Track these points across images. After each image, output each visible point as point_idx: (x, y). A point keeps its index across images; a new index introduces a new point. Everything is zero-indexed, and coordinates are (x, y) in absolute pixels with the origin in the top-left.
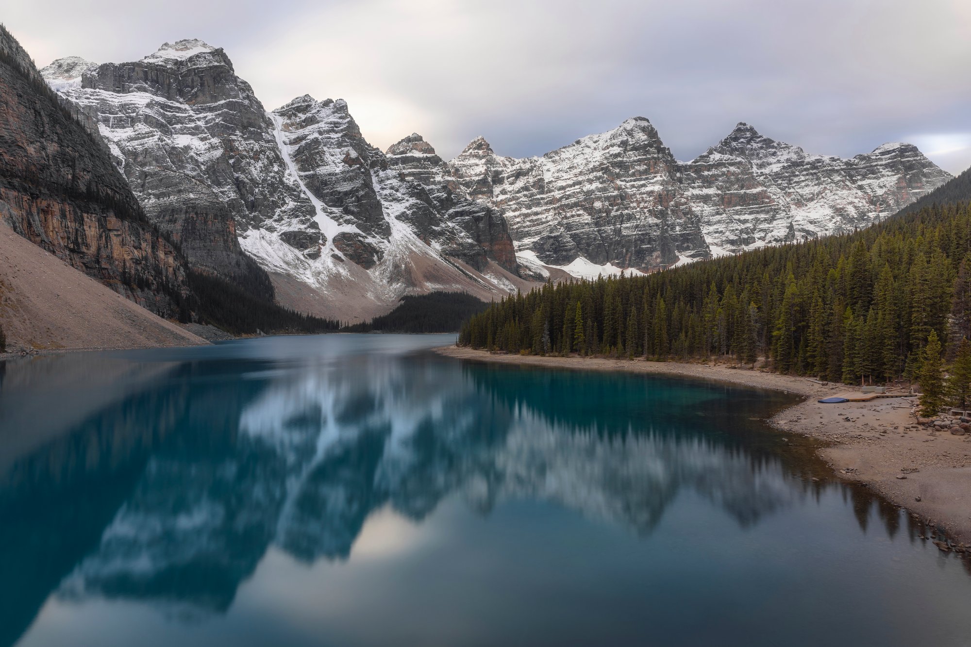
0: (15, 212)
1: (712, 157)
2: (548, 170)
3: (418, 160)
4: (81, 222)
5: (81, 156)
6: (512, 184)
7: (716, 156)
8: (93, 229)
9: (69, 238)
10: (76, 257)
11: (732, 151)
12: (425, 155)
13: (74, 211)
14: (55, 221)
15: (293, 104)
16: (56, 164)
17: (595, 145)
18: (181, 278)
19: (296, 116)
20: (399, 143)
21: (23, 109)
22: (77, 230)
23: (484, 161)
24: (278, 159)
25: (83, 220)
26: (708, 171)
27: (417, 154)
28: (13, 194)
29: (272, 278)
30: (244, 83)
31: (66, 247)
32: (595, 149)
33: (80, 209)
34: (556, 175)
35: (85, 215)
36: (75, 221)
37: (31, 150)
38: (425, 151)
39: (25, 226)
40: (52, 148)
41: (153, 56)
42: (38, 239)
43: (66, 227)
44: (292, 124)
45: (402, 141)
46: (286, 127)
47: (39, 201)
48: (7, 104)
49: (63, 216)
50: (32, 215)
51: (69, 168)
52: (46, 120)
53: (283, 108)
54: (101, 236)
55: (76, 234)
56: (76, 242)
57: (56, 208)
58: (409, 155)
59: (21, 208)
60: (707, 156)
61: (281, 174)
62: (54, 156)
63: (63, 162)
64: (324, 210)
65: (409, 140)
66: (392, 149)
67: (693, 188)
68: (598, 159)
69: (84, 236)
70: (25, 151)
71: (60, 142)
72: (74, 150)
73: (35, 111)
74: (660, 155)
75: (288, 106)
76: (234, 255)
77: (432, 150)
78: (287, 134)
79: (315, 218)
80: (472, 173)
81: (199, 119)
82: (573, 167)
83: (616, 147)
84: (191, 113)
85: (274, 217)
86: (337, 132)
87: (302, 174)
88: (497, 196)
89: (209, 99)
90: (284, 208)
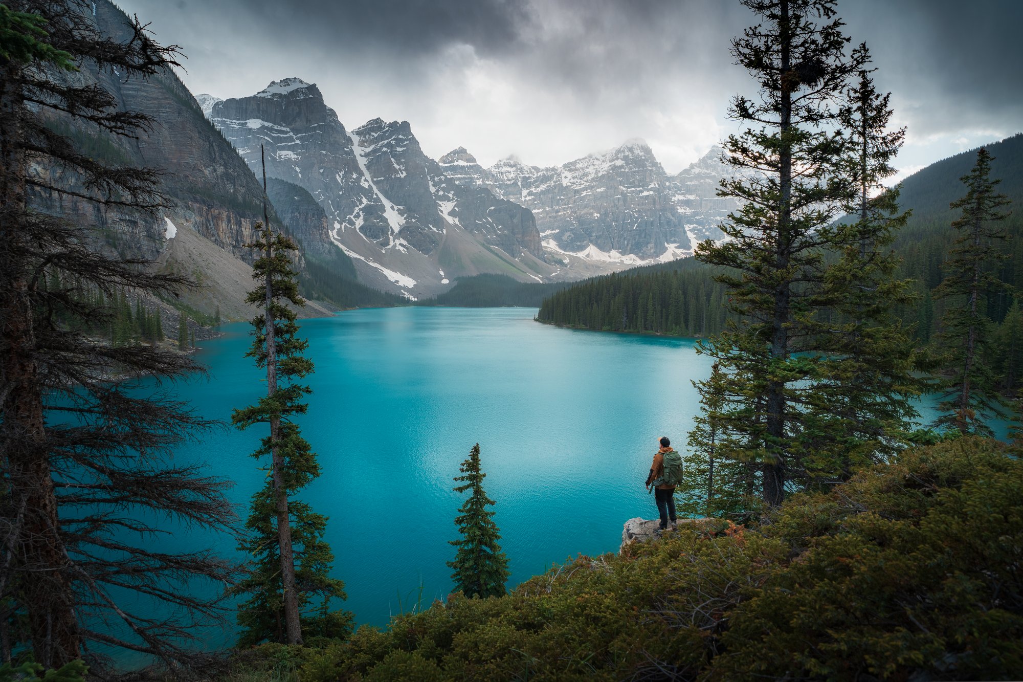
0: (198, 219)
1: (693, 171)
2: (566, 177)
3: (463, 168)
4: (239, 224)
5: (238, 175)
6: (536, 187)
7: (697, 170)
8: (247, 230)
9: (232, 237)
10: (236, 250)
11: (707, 167)
12: (468, 164)
13: (236, 217)
14: (224, 225)
15: (367, 125)
16: (223, 182)
17: (603, 158)
18: (303, 266)
19: (370, 134)
20: (448, 154)
21: (201, 142)
22: (237, 231)
23: (514, 169)
24: (357, 169)
25: (241, 223)
26: (691, 181)
27: (462, 163)
28: (196, 205)
29: (354, 263)
30: (331, 110)
31: (231, 244)
32: (603, 161)
33: (239, 215)
34: (572, 181)
35: (243, 219)
36: (236, 224)
37: (207, 172)
38: (468, 161)
39: (205, 228)
40: (221, 170)
41: (263, 92)
42: (213, 238)
43: (231, 229)
44: (366, 141)
45: (451, 153)
46: (362, 144)
47: (213, 210)
48: (191, 138)
49: (229, 221)
50: (209, 221)
51: (231, 185)
52: (216, 149)
53: (359, 128)
54: (253, 235)
55: (237, 234)
56: (237, 240)
57: (224, 215)
58: (456, 163)
59: (202, 216)
60: (690, 170)
61: (358, 180)
62: (221, 176)
63: (227, 180)
64: (392, 208)
65: (455, 152)
66: (444, 160)
67: (679, 194)
68: (606, 169)
69: (242, 236)
70: (203, 173)
71: (225, 165)
72: (234, 171)
73: (209, 143)
74: (654, 168)
75: (363, 127)
76: (326, 245)
77: (474, 160)
78: (363, 148)
79: (385, 215)
80: (505, 178)
81: (297, 139)
82: (586, 175)
83: (619, 160)
84: (291, 134)
85: (354, 214)
86: (402, 147)
87: (375, 179)
88: (525, 197)
89: (305, 123)
90: (361, 207)
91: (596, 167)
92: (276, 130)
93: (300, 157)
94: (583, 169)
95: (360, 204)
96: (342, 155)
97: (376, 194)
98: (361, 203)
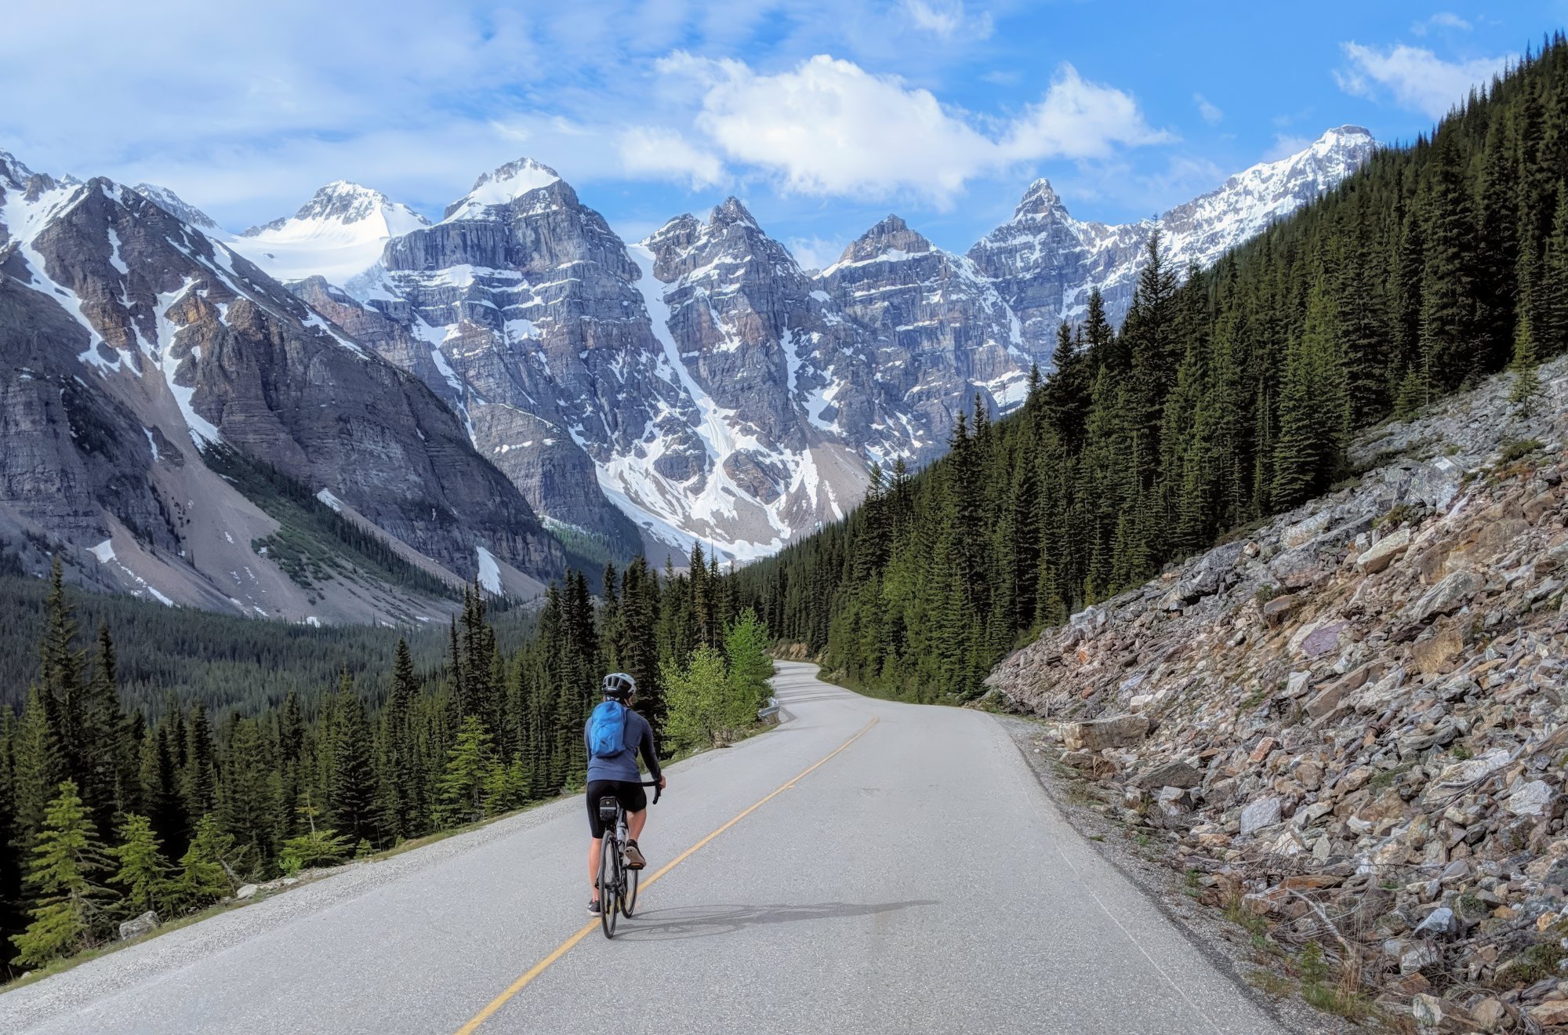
3: (898, 267)
12: (910, 256)
23: (1044, 236)
24: (649, 340)
38: (909, 248)
44: (668, 268)
46: (659, 273)
58: (881, 259)
61: (651, 364)
64: (715, 414)
65: (881, 227)
77: (923, 244)
78: (661, 286)
79: (701, 430)
80: (1019, 264)
81: (538, 293)
82: (1213, 239)
83: (1290, 197)
84: (525, 285)
85: (645, 436)
86: (731, 282)
87: (685, 355)
88: (1070, 307)
89: (548, 262)
90: (659, 419)
91: (1242, 215)
92: (499, 280)
93: (545, 331)
94: (1209, 222)
95: (656, 414)
96: (618, 319)
97: (686, 390)
98: (657, 411)
